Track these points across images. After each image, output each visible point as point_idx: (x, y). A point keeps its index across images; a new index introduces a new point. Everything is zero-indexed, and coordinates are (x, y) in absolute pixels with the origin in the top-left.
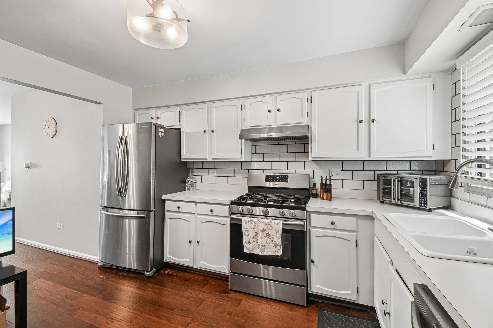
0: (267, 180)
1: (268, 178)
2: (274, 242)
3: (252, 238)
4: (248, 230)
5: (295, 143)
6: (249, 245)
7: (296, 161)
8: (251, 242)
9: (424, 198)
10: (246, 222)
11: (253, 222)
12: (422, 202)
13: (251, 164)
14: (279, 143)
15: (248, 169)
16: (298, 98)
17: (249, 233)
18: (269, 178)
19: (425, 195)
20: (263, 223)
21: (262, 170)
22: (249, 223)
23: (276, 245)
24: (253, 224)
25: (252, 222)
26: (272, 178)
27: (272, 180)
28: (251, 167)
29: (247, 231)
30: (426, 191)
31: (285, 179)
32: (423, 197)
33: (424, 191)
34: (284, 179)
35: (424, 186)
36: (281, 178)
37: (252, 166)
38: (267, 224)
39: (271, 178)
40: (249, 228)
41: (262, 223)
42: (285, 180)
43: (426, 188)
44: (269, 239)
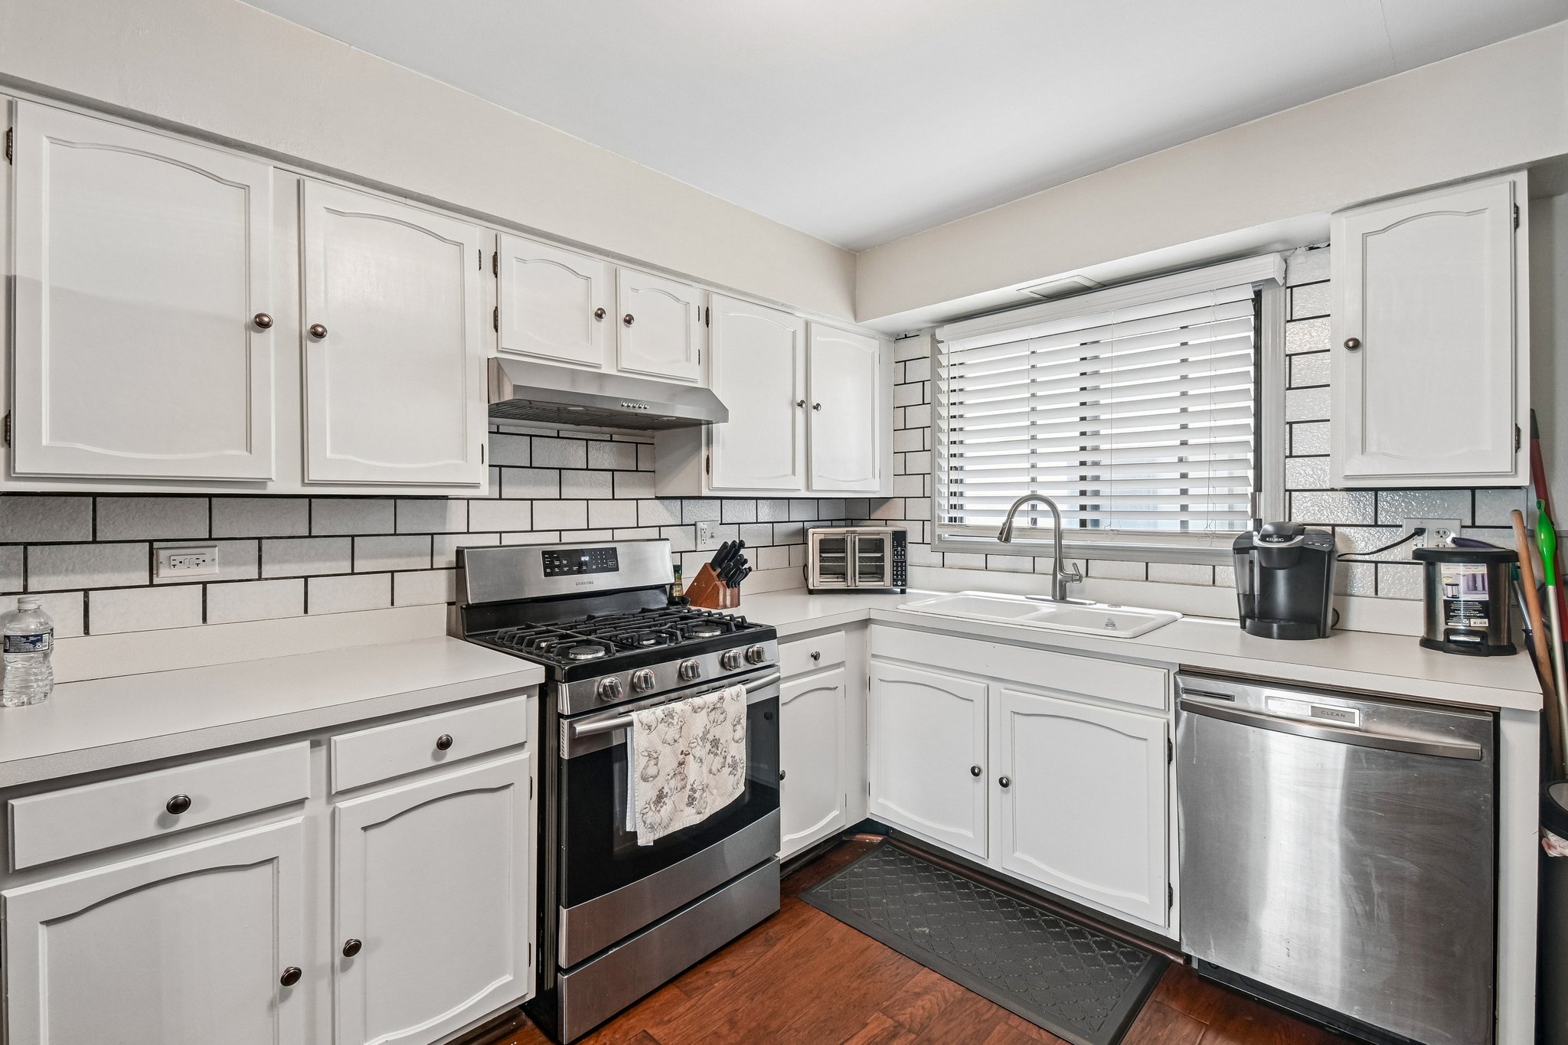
0: (548, 570)
1: (552, 562)
2: (729, 760)
3: (669, 777)
4: (655, 755)
5: (609, 439)
6: (659, 811)
7: (613, 499)
8: (669, 792)
9: (902, 568)
10: (649, 727)
11: (673, 718)
12: (897, 577)
13: (445, 509)
14: (558, 431)
15: (432, 535)
16: (678, 300)
17: (659, 764)
18: (557, 563)
19: (902, 562)
20: (702, 709)
21: (497, 532)
22: (662, 726)
23: (734, 766)
24: (675, 723)
25: (670, 720)
26: (565, 562)
27: (566, 569)
28: (444, 523)
29: (653, 762)
30: (904, 555)
31: (606, 561)
32: (899, 568)
33: (901, 555)
34: (606, 559)
35: (902, 547)
36: (596, 559)
37: (448, 518)
38: (714, 709)
39: (561, 562)
40: (660, 747)
41: (699, 710)
42: (606, 563)
43: (904, 550)
44: (717, 758)
